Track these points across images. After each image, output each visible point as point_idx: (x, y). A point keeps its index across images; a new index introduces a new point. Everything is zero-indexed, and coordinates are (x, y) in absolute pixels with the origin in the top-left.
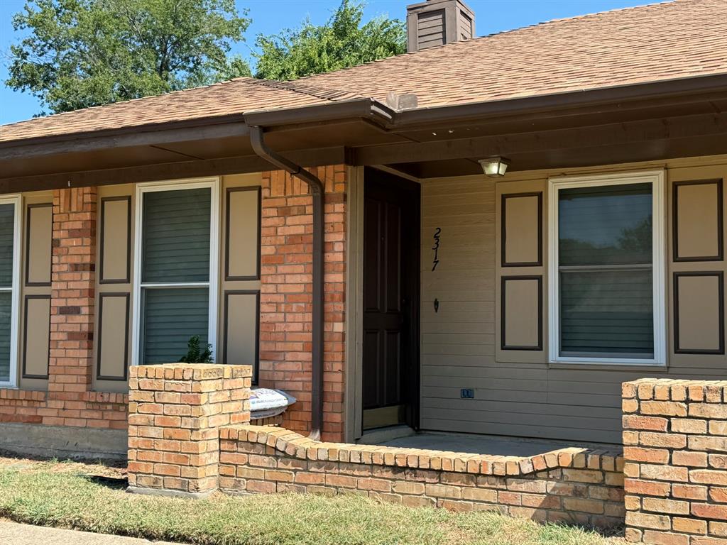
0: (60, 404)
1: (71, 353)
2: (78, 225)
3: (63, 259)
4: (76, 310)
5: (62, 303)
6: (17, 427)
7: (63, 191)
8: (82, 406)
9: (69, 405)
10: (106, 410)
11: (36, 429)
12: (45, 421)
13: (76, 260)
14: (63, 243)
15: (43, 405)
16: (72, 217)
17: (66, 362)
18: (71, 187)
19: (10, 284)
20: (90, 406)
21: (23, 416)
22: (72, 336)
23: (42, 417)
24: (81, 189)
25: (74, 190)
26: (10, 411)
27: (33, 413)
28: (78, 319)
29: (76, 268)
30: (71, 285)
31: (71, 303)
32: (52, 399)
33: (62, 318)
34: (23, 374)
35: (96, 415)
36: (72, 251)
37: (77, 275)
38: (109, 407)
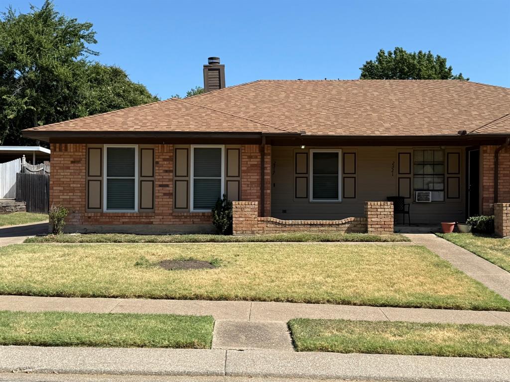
0: (161, 217)
1: (165, 200)
2: (167, 157)
3: (161, 168)
4: (167, 186)
5: (161, 183)
6: (141, 226)
7: (160, 145)
8: (170, 217)
9: (165, 217)
10: (182, 218)
11: (150, 226)
12: (154, 223)
13: (166, 169)
14: (160, 163)
15: (153, 217)
16: (164, 154)
17: (163, 203)
18: (165, 144)
19: (134, 176)
20: (174, 217)
21: (143, 222)
22: (165, 194)
23: (152, 222)
24: (168, 145)
25: (165, 145)
26: (138, 220)
27: (148, 221)
28: (168, 188)
29: (166, 171)
30: (164, 177)
31: (164, 183)
32: (157, 216)
33: (161, 188)
34: (140, 207)
35: (177, 220)
36: (164, 166)
37: (167, 174)
38: (183, 217)
